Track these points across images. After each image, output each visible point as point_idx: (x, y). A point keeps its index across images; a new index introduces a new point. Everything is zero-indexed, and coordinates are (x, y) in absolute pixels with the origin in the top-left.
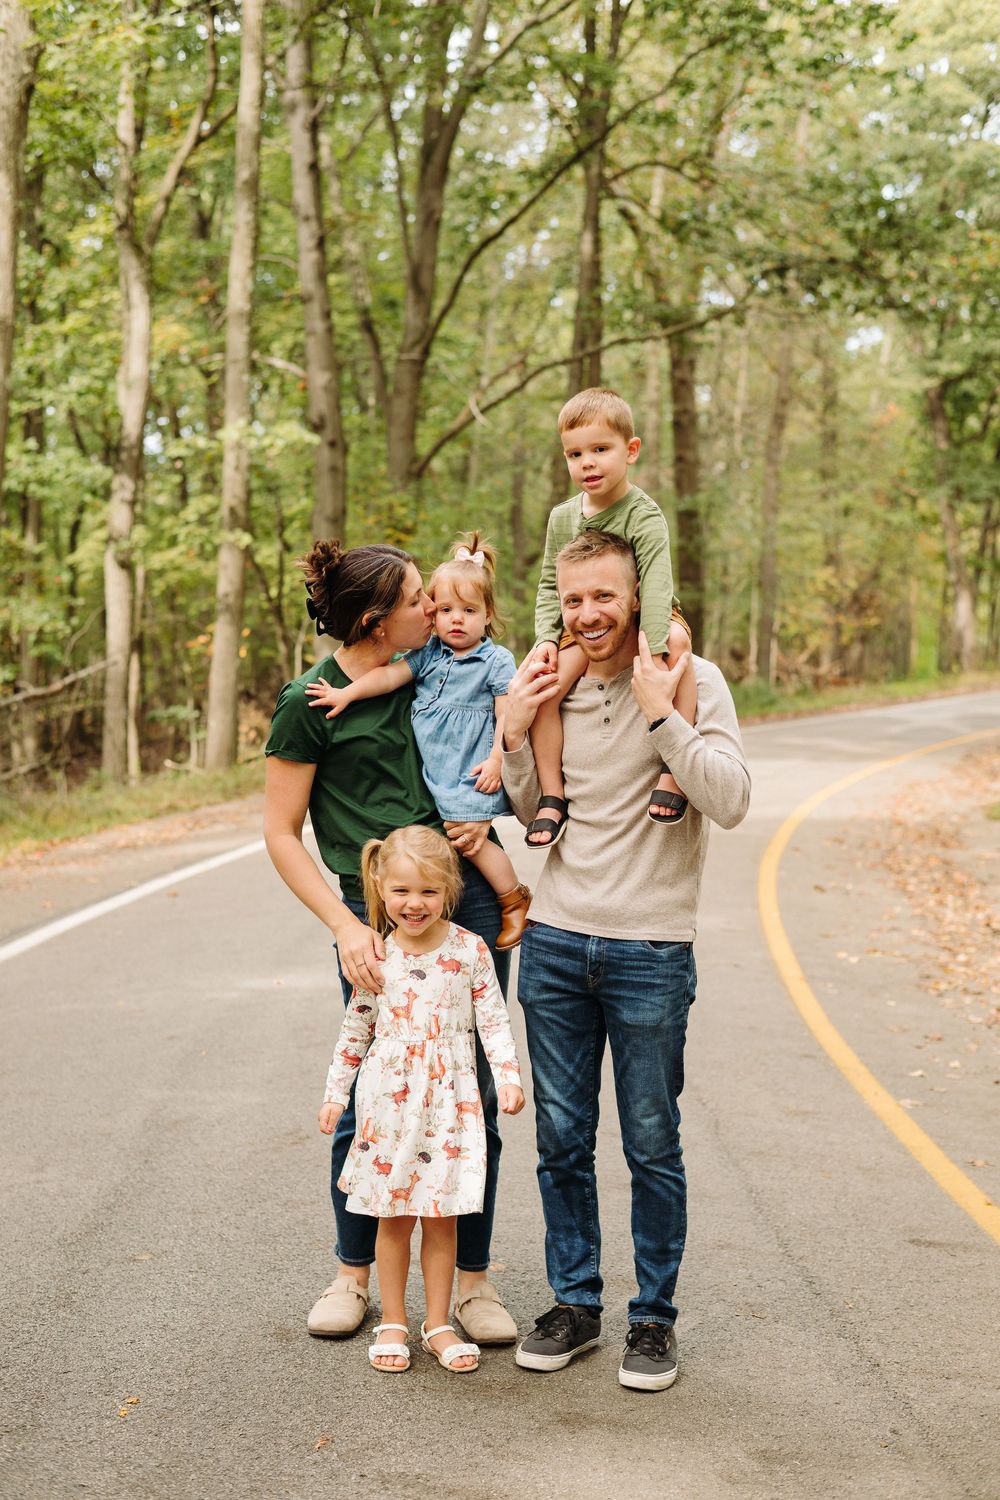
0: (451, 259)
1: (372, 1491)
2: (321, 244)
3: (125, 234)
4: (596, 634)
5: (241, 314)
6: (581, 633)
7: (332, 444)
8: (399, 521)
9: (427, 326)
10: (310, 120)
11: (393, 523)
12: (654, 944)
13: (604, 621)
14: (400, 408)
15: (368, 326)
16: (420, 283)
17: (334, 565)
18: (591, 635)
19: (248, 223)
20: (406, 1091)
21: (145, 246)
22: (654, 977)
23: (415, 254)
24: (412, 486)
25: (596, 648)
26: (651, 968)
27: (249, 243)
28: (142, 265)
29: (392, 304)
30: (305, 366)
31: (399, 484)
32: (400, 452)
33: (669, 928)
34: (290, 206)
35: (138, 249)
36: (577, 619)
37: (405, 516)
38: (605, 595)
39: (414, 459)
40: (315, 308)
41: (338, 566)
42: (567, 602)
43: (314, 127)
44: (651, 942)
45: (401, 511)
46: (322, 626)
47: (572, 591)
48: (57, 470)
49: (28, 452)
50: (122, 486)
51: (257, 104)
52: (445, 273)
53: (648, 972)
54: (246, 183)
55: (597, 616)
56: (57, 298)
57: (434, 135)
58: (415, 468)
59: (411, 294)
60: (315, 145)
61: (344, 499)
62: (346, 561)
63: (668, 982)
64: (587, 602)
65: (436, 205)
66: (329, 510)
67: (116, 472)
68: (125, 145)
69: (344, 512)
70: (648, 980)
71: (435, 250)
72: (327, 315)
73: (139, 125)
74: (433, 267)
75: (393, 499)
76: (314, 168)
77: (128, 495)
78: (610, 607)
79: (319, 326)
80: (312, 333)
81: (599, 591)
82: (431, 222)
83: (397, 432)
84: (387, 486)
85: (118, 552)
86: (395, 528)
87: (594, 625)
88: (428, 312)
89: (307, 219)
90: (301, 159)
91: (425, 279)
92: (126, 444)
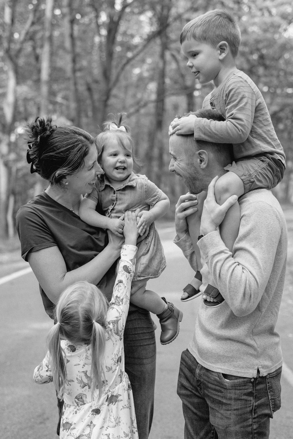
2: (74, 61)
12: (225, 376)
15: (89, 89)
17: (45, 135)
22: (222, 397)
26: (221, 392)
29: (97, 82)
30: (68, 101)
33: (235, 367)
34: (64, 49)
41: (49, 136)
43: (72, 23)
44: (224, 375)
46: (34, 167)
53: (219, 394)
60: (72, 29)
62: (54, 135)
63: (232, 402)
70: (220, 399)
72: (75, 85)
73: (12, 18)
76: (72, 36)
79: (73, 88)
80: (70, 91)
88: (108, 84)
89: (69, 52)
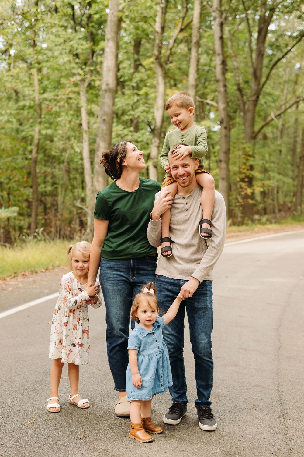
0: (267, 67)
1: (88, 453)
2: (223, 62)
3: (157, 61)
4: (184, 178)
5: (193, 86)
6: (178, 178)
7: (226, 128)
8: (247, 153)
9: (258, 88)
10: (220, 23)
11: (245, 153)
13: (186, 174)
14: (249, 116)
15: (240, 89)
16: (256, 75)
18: (182, 179)
19: (195, 56)
20: (67, 323)
21: (164, 65)
23: (255, 65)
24: (252, 141)
25: (184, 183)
27: (196, 63)
28: (162, 70)
29: (247, 82)
30: (217, 102)
31: (247, 140)
32: (249, 131)
35: (161, 66)
36: (177, 173)
37: (249, 151)
38: (186, 165)
39: (253, 132)
40: (221, 84)
42: (173, 168)
43: (222, 25)
45: (248, 149)
47: (175, 164)
48: (139, 137)
49: (131, 131)
50: (155, 141)
51: (199, 17)
52: (265, 71)
54: (195, 43)
55: (184, 172)
56: (136, 83)
57: (262, 26)
58: (253, 135)
59: (253, 79)
60: (222, 30)
61: (229, 145)
64: (180, 168)
65: (262, 49)
66: (224, 149)
67: (154, 137)
68: (158, 33)
69: (229, 150)
71: (262, 63)
72: (225, 86)
73: (162, 25)
74: (261, 69)
75: (245, 145)
76: (221, 38)
77: (157, 144)
78: (188, 169)
79: (222, 89)
80: (220, 92)
81: (184, 164)
82: (261, 54)
83: (248, 124)
84: (244, 141)
85: (154, 162)
86: (245, 155)
87: (183, 175)
88: (259, 84)
89: (219, 55)
90: (217, 35)
91: (258, 73)
92: (156, 128)
